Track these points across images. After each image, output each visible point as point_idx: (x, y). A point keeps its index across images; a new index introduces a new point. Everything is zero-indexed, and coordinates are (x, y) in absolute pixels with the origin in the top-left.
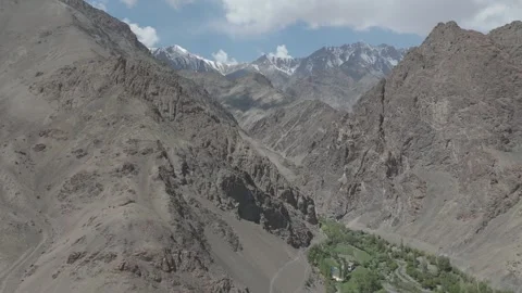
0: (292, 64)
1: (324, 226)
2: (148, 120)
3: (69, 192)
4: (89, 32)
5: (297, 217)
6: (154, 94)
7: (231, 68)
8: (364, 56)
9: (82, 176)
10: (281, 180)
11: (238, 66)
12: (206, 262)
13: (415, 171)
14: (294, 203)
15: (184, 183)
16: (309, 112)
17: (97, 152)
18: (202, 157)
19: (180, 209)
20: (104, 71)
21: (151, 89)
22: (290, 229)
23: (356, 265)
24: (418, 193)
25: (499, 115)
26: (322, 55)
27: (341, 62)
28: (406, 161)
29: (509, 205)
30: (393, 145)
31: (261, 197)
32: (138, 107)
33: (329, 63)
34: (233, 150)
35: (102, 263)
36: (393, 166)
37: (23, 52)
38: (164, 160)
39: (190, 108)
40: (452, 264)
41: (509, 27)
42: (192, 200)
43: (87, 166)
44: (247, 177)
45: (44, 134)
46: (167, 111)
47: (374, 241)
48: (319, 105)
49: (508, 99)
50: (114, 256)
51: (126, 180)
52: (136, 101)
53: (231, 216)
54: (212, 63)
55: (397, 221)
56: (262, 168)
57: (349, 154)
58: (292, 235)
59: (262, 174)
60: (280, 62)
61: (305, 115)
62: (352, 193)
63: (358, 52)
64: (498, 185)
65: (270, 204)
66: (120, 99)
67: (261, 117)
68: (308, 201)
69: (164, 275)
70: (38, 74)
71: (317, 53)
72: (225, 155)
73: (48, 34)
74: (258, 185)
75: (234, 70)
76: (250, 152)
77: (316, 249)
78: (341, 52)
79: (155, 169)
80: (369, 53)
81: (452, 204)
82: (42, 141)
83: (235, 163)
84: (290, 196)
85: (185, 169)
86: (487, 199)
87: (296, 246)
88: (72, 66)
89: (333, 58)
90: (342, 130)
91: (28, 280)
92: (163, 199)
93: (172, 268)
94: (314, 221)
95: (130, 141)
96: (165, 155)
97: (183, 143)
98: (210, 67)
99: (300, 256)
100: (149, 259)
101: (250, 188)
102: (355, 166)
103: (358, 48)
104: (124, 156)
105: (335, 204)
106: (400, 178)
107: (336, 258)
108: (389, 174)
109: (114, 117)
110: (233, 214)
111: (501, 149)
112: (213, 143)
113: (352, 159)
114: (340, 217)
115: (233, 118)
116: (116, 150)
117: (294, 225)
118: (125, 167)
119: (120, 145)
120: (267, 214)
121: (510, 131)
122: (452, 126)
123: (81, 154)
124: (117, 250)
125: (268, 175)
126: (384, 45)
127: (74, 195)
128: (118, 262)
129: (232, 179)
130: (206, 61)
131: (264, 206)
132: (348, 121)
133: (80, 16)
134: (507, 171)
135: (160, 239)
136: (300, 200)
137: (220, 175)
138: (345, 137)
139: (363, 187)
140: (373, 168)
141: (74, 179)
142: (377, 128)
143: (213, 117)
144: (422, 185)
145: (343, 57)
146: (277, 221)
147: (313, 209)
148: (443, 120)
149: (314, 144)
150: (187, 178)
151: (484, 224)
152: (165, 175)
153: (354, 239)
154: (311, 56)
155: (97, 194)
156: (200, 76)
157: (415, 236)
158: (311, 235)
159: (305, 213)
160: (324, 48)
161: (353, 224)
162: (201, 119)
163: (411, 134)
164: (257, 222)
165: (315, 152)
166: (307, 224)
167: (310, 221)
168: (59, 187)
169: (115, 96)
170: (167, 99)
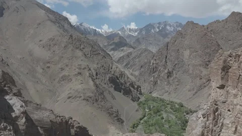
0: (136, 31)
1: (144, 96)
2: (83, 58)
3: (61, 81)
4: (54, 22)
5: (134, 92)
6: (83, 48)
7: (108, 33)
8: (168, 28)
9: (64, 76)
10: (129, 79)
11: (111, 32)
12: (106, 101)
13: (177, 76)
14: (133, 87)
15: (97, 79)
16: (142, 53)
17: (68, 69)
18: (102, 70)
19: (97, 86)
20: (65, 39)
21: (82, 47)
22: (132, 95)
23: (154, 107)
24: (177, 83)
25: (205, 56)
26: (149, 27)
27: (158, 30)
28: (174, 72)
29: (205, 86)
30: (170, 66)
31: (122, 84)
32: (79, 53)
33: (153, 31)
34: (111, 68)
35: (78, 98)
36: (170, 74)
37: (32, 31)
38: (90, 71)
39: (96, 53)
40: (184, 105)
41: (215, 22)
42: (100, 84)
43: (65, 73)
44: (117, 77)
45: (49, 62)
46: (88, 54)
47: (161, 100)
48: (146, 50)
49: (209, 50)
50: (81, 97)
51: (79, 77)
52: (78, 51)
53: (112, 90)
54: (100, 30)
55: (170, 93)
56: (122, 75)
57: (154, 70)
58: (132, 97)
59: (122, 77)
60: (130, 30)
61: (140, 54)
62: (155, 84)
63: (165, 25)
64: (202, 80)
65: (125, 87)
66: (72, 50)
67: (122, 55)
68: (139, 87)
69: (95, 102)
70: (40, 41)
71: (147, 26)
72: (109, 70)
73: (40, 24)
74: (121, 81)
75: (110, 34)
76: (118, 69)
77: (141, 102)
78: (158, 25)
79: (88, 74)
80: (170, 26)
81: (188, 87)
82: (48, 65)
83: (113, 73)
84: (132, 85)
85: (97, 74)
86: (198, 84)
87: (134, 101)
88: (53, 38)
89: (154, 28)
90: (152, 61)
91: (57, 104)
92: (91, 83)
93: (97, 101)
94: (141, 94)
95: (78, 65)
96: (90, 69)
97: (95, 66)
98: (99, 32)
99: (135, 104)
100: (90, 98)
101: (118, 81)
102: (156, 75)
103: (166, 24)
104: (77, 70)
105: (149, 88)
106: (172, 78)
107: (147, 104)
108: (168, 77)
109: (71, 57)
110: (113, 89)
111: (205, 68)
112: (105, 66)
113: (155, 72)
114: (151, 93)
115: (110, 56)
116: (74, 68)
117: (133, 94)
118: (78, 73)
119: (75, 66)
120: (124, 90)
121: (209, 61)
122: (190, 60)
123: (62, 69)
124: (82, 95)
125: (124, 77)
126: (177, 22)
127: (63, 82)
128: (83, 98)
129: (112, 77)
130: (97, 29)
131: (123, 87)
132: (155, 58)
133: (50, 16)
134: (205, 75)
135: (93, 93)
136: (136, 87)
137: (108, 77)
138: (153, 64)
139: (159, 82)
140: (162, 75)
141: (62, 77)
142: (164, 60)
143: (104, 56)
144: (179, 81)
145: (158, 28)
146: (127, 92)
147: (140, 90)
148: (187, 58)
149: (142, 66)
150: (97, 77)
151: (196, 93)
152: (91, 76)
153: (154, 100)
154: (144, 27)
155: (70, 81)
156: (95, 38)
157: (175, 98)
158: (139, 98)
159: (138, 91)
160: (150, 24)
161: (154, 95)
162: (100, 57)
163: (176, 63)
164: (120, 92)
165: (142, 70)
166: (138, 95)
167: (139, 94)
168: (57, 80)
169: (70, 49)
170: (88, 50)
